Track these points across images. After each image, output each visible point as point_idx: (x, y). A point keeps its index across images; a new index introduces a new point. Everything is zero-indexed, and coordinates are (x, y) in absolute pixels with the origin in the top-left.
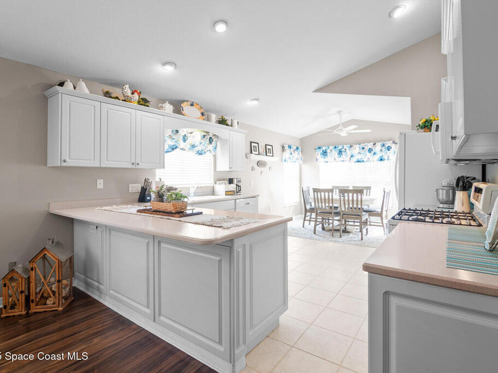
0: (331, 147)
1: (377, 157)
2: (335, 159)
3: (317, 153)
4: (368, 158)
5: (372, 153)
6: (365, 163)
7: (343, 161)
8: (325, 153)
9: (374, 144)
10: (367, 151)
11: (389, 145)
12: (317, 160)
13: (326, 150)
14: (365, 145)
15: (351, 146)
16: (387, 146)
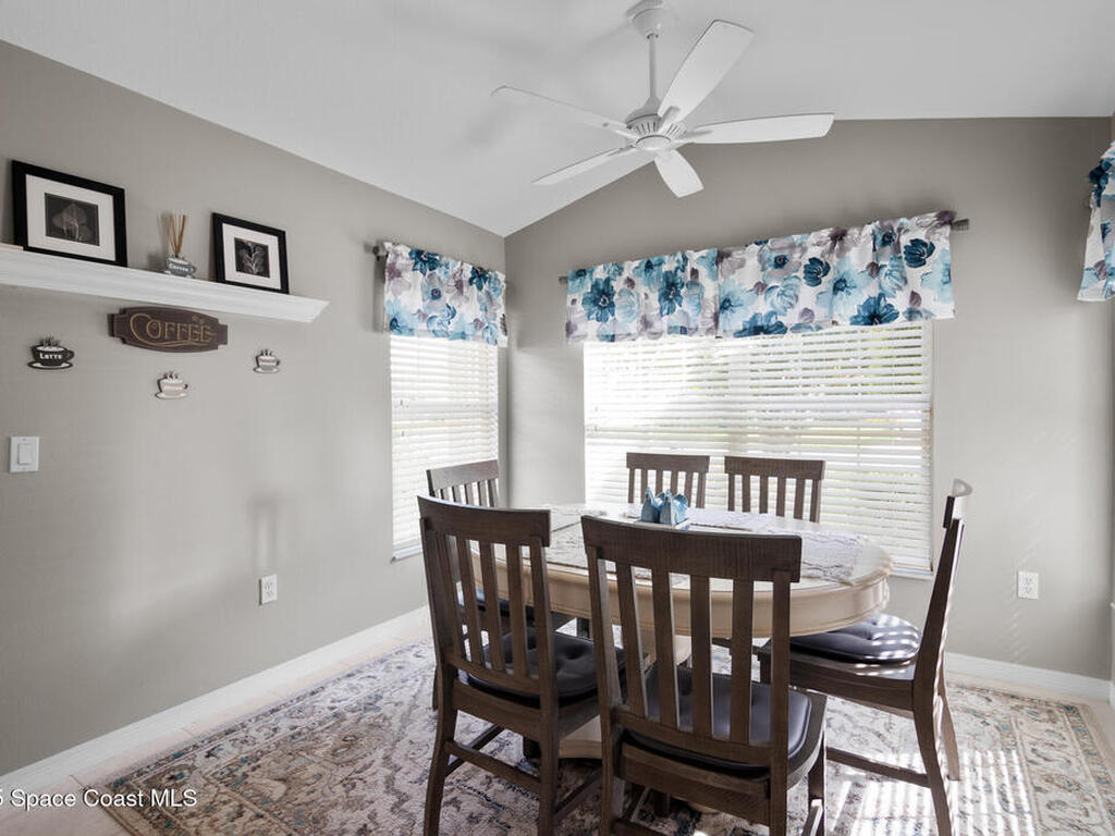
0: (630, 267)
1: (851, 304)
2: (646, 323)
3: (570, 298)
4: (806, 311)
5: (827, 282)
6: (789, 337)
7: (684, 331)
8: (602, 298)
9: (838, 237)
10: (801, 274)
11: (921, 235)
12: (569, 329)
13: (608, 281)
14: (792, 246)
15: (721, 257)
16: (905, 240)
